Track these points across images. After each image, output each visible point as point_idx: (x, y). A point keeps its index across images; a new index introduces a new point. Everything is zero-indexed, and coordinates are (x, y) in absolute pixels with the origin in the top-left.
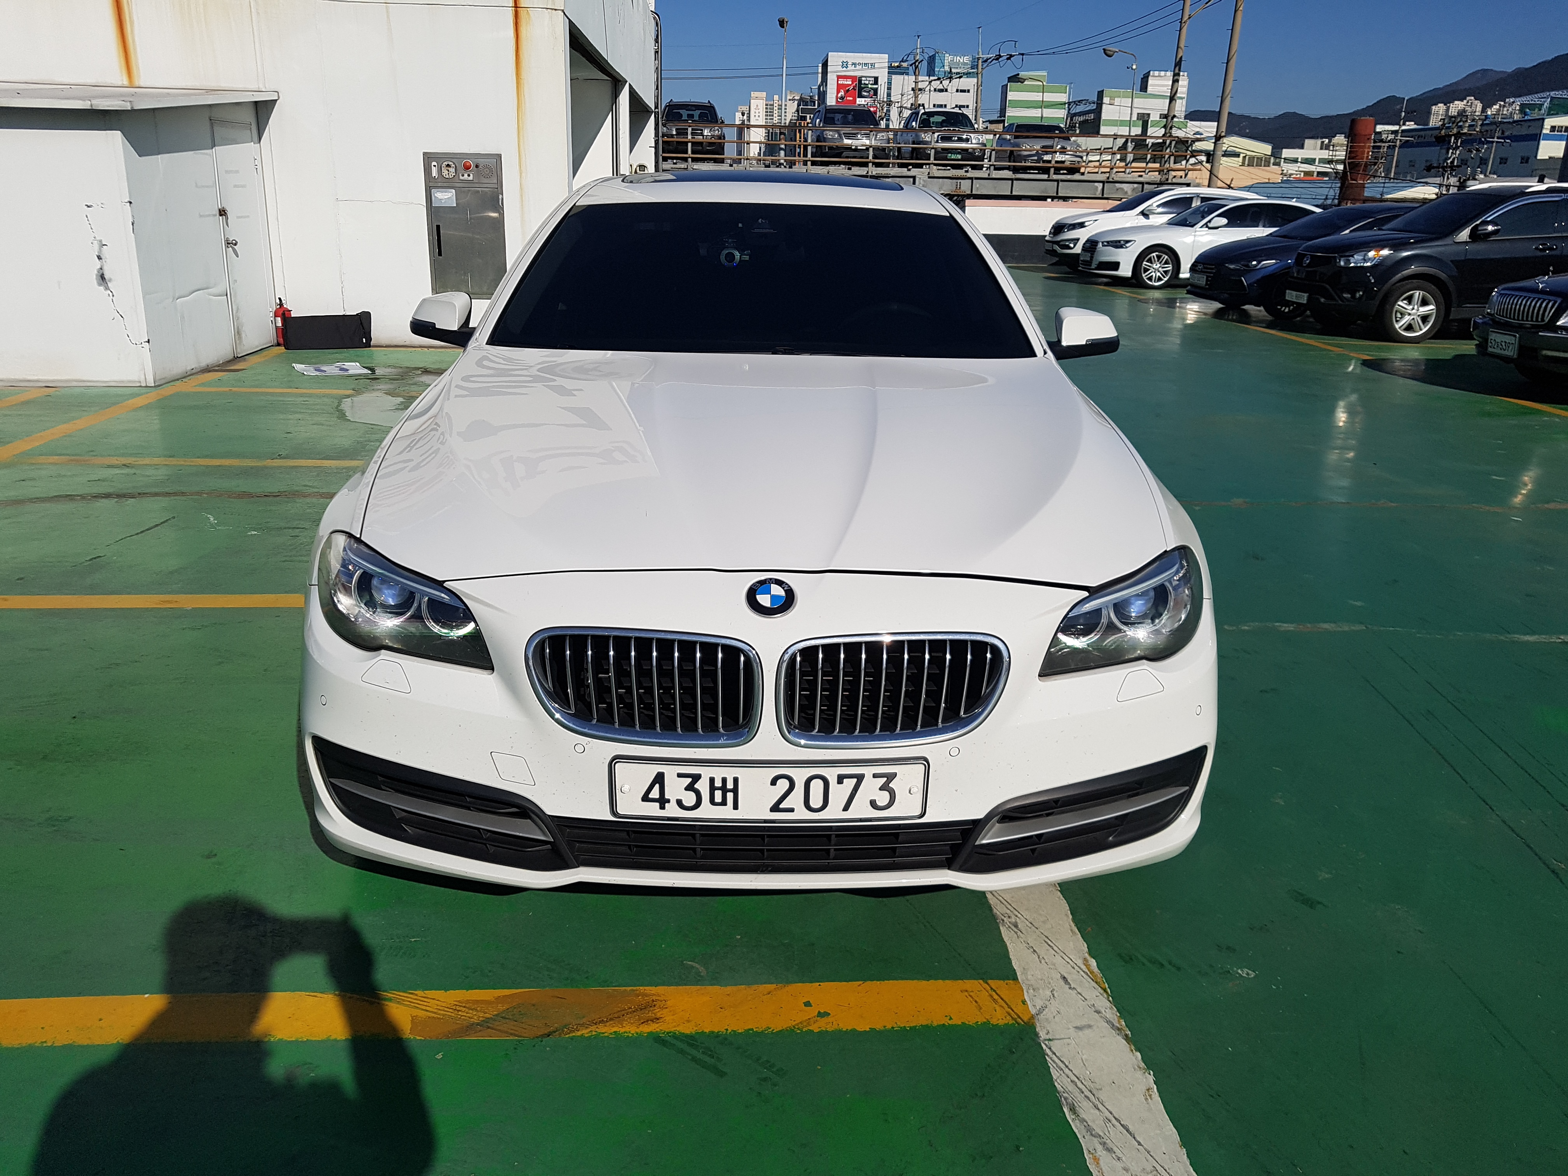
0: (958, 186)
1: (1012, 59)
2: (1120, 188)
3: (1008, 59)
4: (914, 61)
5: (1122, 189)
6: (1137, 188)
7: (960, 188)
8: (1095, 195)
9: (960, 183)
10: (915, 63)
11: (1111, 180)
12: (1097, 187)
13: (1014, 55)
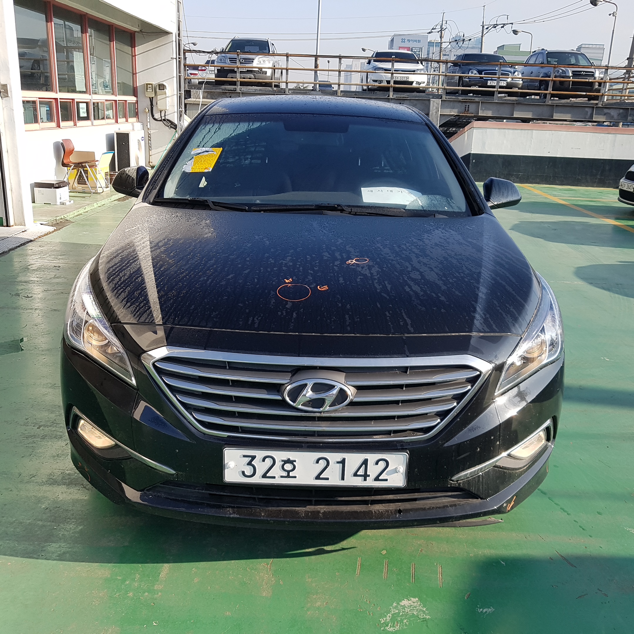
0: (467, 109)
1: (504, 27)
2: (608, 113)
3: (502, 27)
4: (440, 29)
5: (609, 114)
6: (622, 113)
7: (468, 110)
8: (585, 118)
9: (468, 106)
10: (441, 30)
11: (601, 106)
12: (587, 112)
13: (507, 24)
